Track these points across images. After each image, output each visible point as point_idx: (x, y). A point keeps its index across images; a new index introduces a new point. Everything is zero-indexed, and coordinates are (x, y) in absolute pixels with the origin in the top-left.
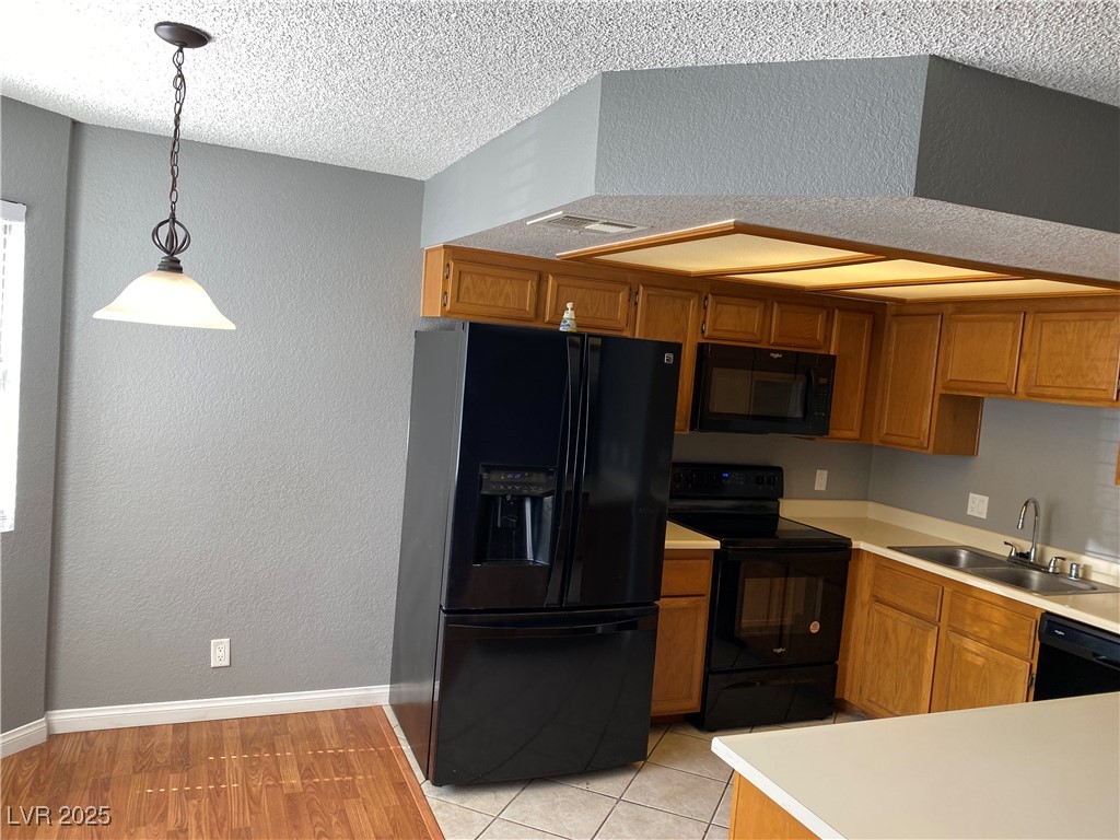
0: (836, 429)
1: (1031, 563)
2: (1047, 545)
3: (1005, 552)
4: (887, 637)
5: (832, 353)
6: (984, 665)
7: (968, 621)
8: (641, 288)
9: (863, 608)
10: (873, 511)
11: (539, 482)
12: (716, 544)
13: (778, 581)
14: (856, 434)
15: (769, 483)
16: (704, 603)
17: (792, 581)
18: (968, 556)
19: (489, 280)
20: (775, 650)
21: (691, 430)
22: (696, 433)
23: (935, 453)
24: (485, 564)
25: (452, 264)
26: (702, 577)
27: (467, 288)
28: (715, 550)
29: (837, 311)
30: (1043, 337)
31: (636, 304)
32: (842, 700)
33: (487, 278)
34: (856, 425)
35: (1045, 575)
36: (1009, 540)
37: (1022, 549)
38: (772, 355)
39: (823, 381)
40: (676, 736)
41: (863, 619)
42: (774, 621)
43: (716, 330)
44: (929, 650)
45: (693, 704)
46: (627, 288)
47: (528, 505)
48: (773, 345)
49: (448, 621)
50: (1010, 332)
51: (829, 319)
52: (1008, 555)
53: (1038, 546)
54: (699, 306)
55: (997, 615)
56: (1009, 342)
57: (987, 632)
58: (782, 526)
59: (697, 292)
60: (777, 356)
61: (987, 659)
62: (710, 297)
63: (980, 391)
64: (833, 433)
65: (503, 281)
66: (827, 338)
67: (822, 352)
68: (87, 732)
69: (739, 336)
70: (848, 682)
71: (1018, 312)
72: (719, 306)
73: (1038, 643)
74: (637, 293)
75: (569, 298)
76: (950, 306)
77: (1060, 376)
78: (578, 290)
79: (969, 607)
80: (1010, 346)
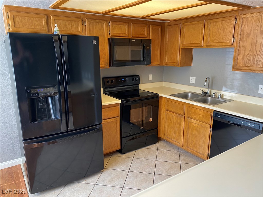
0: (152, 62)
1: (208, 95)
2: (212, 89)
3: (201, 92)
4: (170, 120)
5: (150, 39)
6: (198, 126)
7: (193, 115)
8: (86, 19)
9: (163, 112)
10: (165, 84)
11: (51, 90)
12: (120, 101)
13: (141, 109)
14: (159, 63)
15: (136, 80)
16: (118, 119)
17: (144, 108)
18: (191, 94)
19: (26, 18)
20: (140, 128)
21: (110, 67)
22: (111, 68)
23: (180, 66)
24: (35, 122)
25: (9, 13)
26: (117, 112)
27: (18, 21)
28: (120, 103)
29: (150, 25)
30: (211, 28)
31: (85, 25)
32: (160, 137)
33: (25, 18)
34: (159, 61)
35: (212, 98)
36: (202, 89)
37: (205, 91)
38: (132, 40)
39: (148, 48)
40: (114, 157)
41: (164, 116)
42: (141, 119)
43: (114, 33)
44: (182, 123)
45: (119, 148)
46: (81, 20)
47: (50, 99)
48: (132, 37)
49: (25, 143)
50: (201, 27)
51: (149, 28)
52: (202, 93)
53: (210, 90)
54: (107, 26)
55: (201, 112)
56: (201, 30)
57: (198, 117)
58: (140, 92)
59: (106, 20)
60: (133, 41)
61: (198, 125)
62: (110, 22)
63: (193, 47)
64: (152, 63)
65: (32, 19)
66: (148, 34)
67: (147, 39)
69: (121, 35)
70: (161, 133)
71: (203, 21)
72: (114, 25)
73: (212, 119)
74: (85, 21)
75: (60, 24)
76: (183, 21)
77: (216, 39)
78: (63, 21)
79: (193, 111)
80: (201, 32)
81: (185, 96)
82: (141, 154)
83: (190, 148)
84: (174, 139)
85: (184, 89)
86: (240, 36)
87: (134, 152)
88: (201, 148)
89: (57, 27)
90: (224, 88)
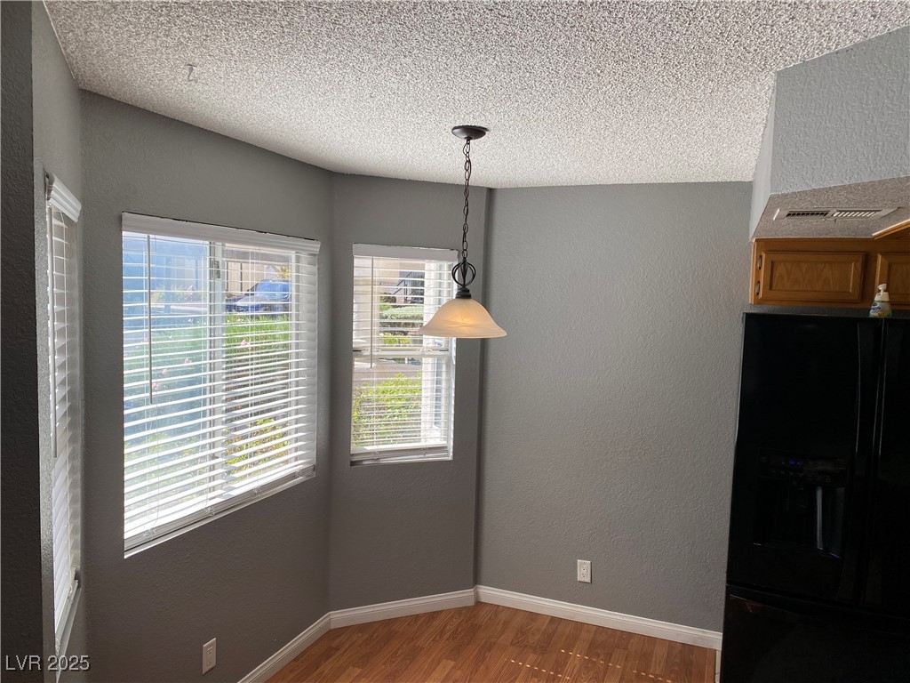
19: (805, 266)
25: (764, 255)
27: (780, 275)
33: (802, 264)
65: (820, 266)
68: (499, 606)
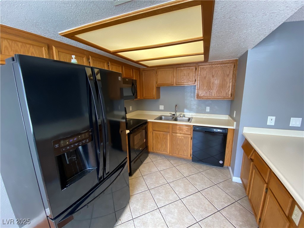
1: (175, 116)
3: (170, 115)
8: (90, 57)
12: (128, 132)
18: (164, 117)
23: (156, 99)
31: (90, 63)
32: (149, 152)
36: (170, 112)
37: (173, 114)
39: (135, 86)
41: (151, 135)
44: (168, 138)
46: (86, 57)
48: (124, 77)
50: (171, 72)
51: (133, 71)
54: (107, 65)
59: (106, 61)
60: (127, 80)
64: (138, 98)
66: (133, 76)
74: (89, 59)
75: (64, 58)
76: (156, 68)
77: (183, 80)
78: (68, 55)
79: (178, 128)
80: (171, 75)
81: (160, 118)
82: (145, 170)
83: (176, 154)
84: (162, 150)
85: (159, 114)
86: (200, 78)
87: (138, 170)
88: (185, 152)
89: (75, 58)
90: (185, 110)
